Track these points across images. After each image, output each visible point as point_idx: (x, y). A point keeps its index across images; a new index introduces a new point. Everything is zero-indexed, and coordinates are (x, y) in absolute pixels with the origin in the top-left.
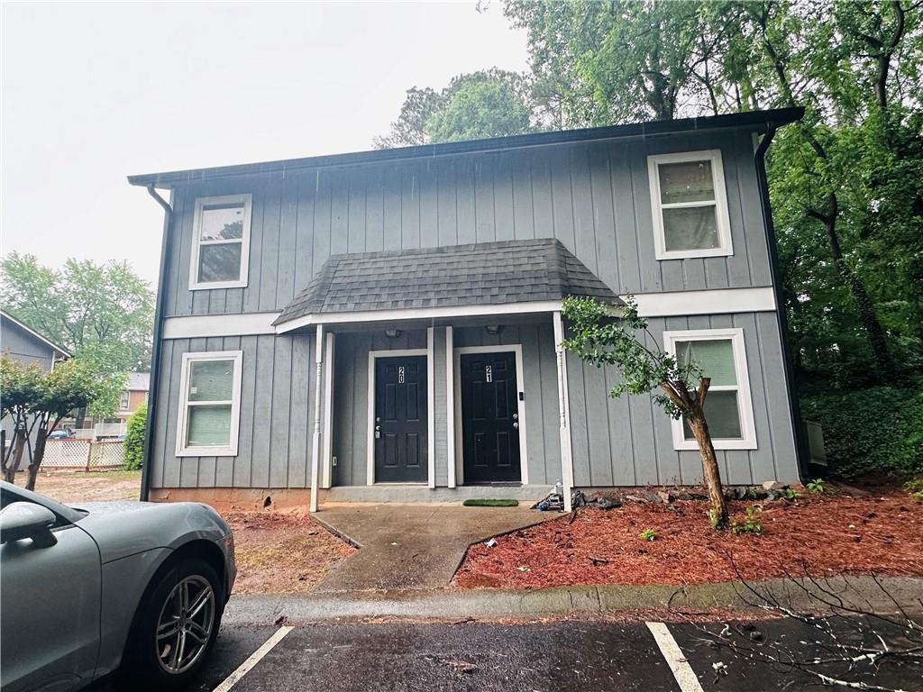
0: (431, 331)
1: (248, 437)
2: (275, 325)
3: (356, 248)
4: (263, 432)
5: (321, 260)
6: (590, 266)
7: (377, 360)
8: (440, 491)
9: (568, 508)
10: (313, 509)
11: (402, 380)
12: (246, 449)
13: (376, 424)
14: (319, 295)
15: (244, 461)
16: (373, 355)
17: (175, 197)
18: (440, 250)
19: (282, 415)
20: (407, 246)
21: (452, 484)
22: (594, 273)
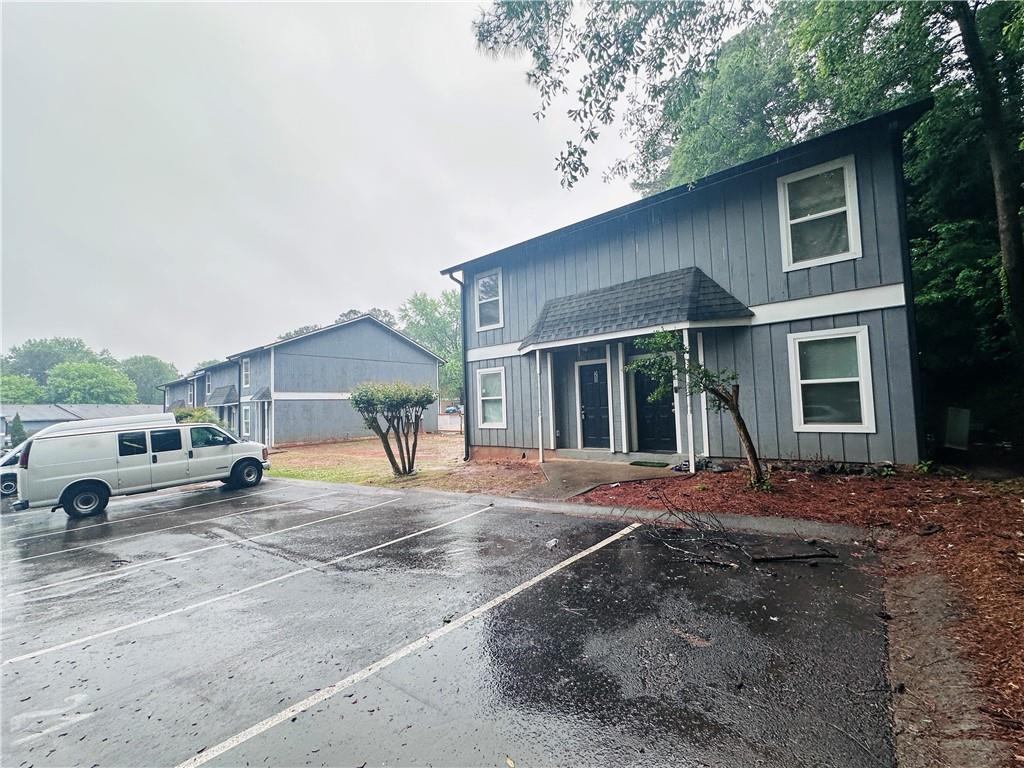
0: (608, 347)
1: (511, 418)
2: (520, 350)
3: (561, 294)
4: (518, 414)
5: (541, 305)
6: (724, 285)
7: (581, 367)
8: (618, 455)
9: (692, 470)
10: (541, 461)
11: (596, 381)
12: (511, 425)
13: (582, 410)
14: (536, 331)
15: (510, 432)
16: (577, 365)
17: (465, 276)
18: (612, 289)
19: (527, 405)
20: (591, 288)
21: (625, 451)
22: (728, 291)
